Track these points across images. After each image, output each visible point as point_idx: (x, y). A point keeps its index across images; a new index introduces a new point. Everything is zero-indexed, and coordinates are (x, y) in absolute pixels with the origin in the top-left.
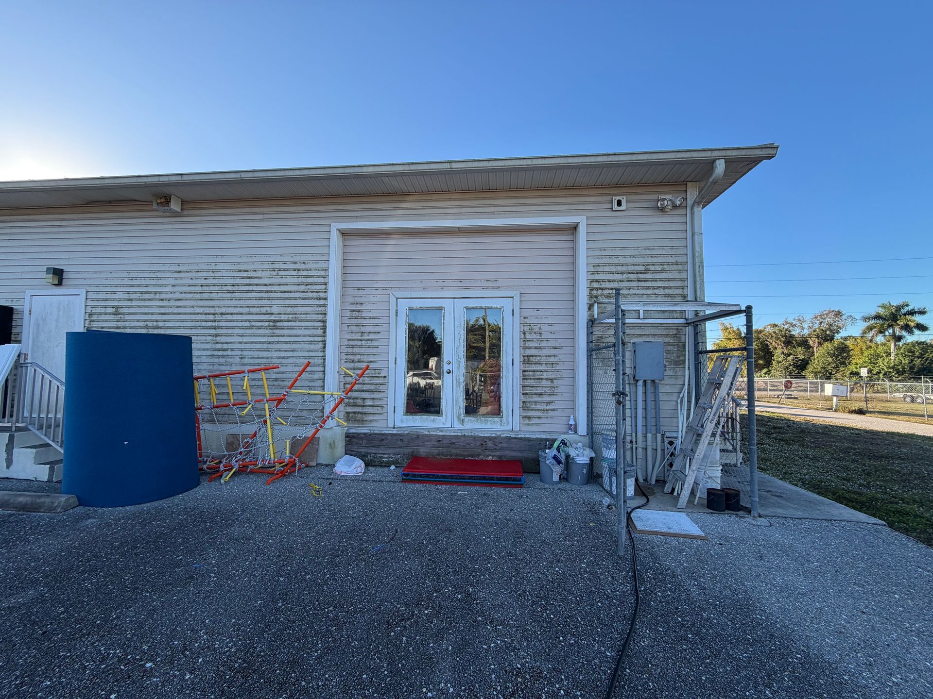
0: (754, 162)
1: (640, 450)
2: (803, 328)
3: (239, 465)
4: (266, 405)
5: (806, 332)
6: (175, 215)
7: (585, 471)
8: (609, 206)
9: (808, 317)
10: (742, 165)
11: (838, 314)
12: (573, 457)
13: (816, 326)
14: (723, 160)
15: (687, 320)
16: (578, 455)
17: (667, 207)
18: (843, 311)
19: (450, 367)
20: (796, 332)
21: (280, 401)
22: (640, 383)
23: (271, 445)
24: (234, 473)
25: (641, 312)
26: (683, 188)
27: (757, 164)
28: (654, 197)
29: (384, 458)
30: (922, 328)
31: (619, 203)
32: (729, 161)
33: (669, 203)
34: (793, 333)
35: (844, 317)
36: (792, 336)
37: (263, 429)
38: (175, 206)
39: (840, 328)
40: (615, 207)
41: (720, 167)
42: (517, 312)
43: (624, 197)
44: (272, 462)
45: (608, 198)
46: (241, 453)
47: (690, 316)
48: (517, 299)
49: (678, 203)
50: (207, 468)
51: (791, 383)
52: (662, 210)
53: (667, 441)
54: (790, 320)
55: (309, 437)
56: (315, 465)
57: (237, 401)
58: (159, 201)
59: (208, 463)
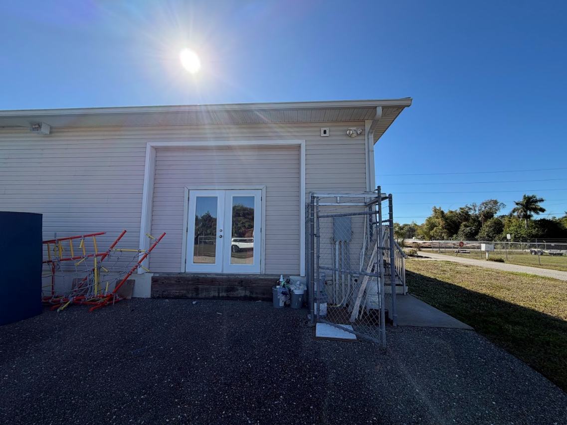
0: (400, 108)
1: (337, 285)
2: (475, 210)
3: (74, 299)
4: (95, 259)
5: (477, 212)
6: (46, 136)
7: (300, 299)
8: (318, 134)
9: (478, 204)
10: (394, 110)
11: (496, 202)
12: (293, 291)
13: (483, 209)
14: (381, 107)
15: (365, 203)
16: (296, 289)
17: (353, 135)
18: (498, 201)
19: (222, 234)
20: (471, 213)
21: (105, 255)
22: (337, 243)
23: (96, 286)
24: (69, 304)
25: (338, 198)
26: (362, 123)
27: (402, 110)
28: (345, 128)
29: (177, 293)
30: (543, 210)
31: (325, 132)
32: (384, 108)
33: (354, 132)
34: (470, 213)
35: (498, 204)
36: (469, 216)
37: (92, 275)
38: (45, 130)
39: (496, 210)
40: (323, 135)
41: (379, 111)
42: (264, 198)
43: (328, 128)
44: (95, 296)
45: (318, 129)
46: (75, 291)
47: (368, 201)
48: (264, 190)
49: (359, 132)
50: (52, 301)
51: (463, 243)
52: (350, 136)
53: (353, 279)
54: (469, 206)
55: (122, 280)
56: (130, 298)
57: (75, 257)
58: (34, 127)
59: (53, 298)
